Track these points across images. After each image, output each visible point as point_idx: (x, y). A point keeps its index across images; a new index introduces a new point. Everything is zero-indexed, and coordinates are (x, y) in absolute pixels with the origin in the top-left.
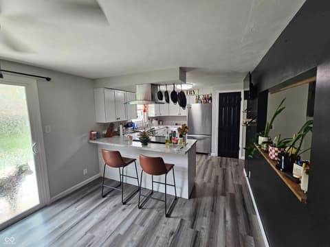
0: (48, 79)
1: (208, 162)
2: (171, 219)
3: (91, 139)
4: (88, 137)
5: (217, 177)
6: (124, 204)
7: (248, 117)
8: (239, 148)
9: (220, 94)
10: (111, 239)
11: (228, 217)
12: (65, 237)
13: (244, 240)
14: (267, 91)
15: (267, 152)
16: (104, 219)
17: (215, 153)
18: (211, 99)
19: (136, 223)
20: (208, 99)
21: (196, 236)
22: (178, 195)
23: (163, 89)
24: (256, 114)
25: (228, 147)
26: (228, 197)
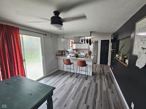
0: (46, 35)
1: (96, 66)
2: (87, 81)
3: (56, 56)
4: (55, 55)
5: (100, 70)
6: (71, 77)
7: (112, 49)
8: (108, 61)
9: (101, 40)
10: (71, 85)
11: (106, 80)
12: (57, 84)
13: (111, 85)
14: (119, 40)
15: (119, 59)
16: (66, 80)
17: (99, 62)
18: (97, 42)
19: (77, 81)
20: (96, 42)
21: (96, 84)
22: (88, 75)
23: (83, 38)
24: (116, 48)
25: (104, 61)
26: (105, 75)
